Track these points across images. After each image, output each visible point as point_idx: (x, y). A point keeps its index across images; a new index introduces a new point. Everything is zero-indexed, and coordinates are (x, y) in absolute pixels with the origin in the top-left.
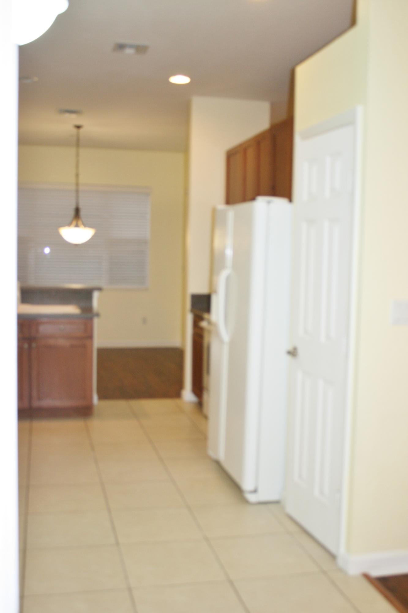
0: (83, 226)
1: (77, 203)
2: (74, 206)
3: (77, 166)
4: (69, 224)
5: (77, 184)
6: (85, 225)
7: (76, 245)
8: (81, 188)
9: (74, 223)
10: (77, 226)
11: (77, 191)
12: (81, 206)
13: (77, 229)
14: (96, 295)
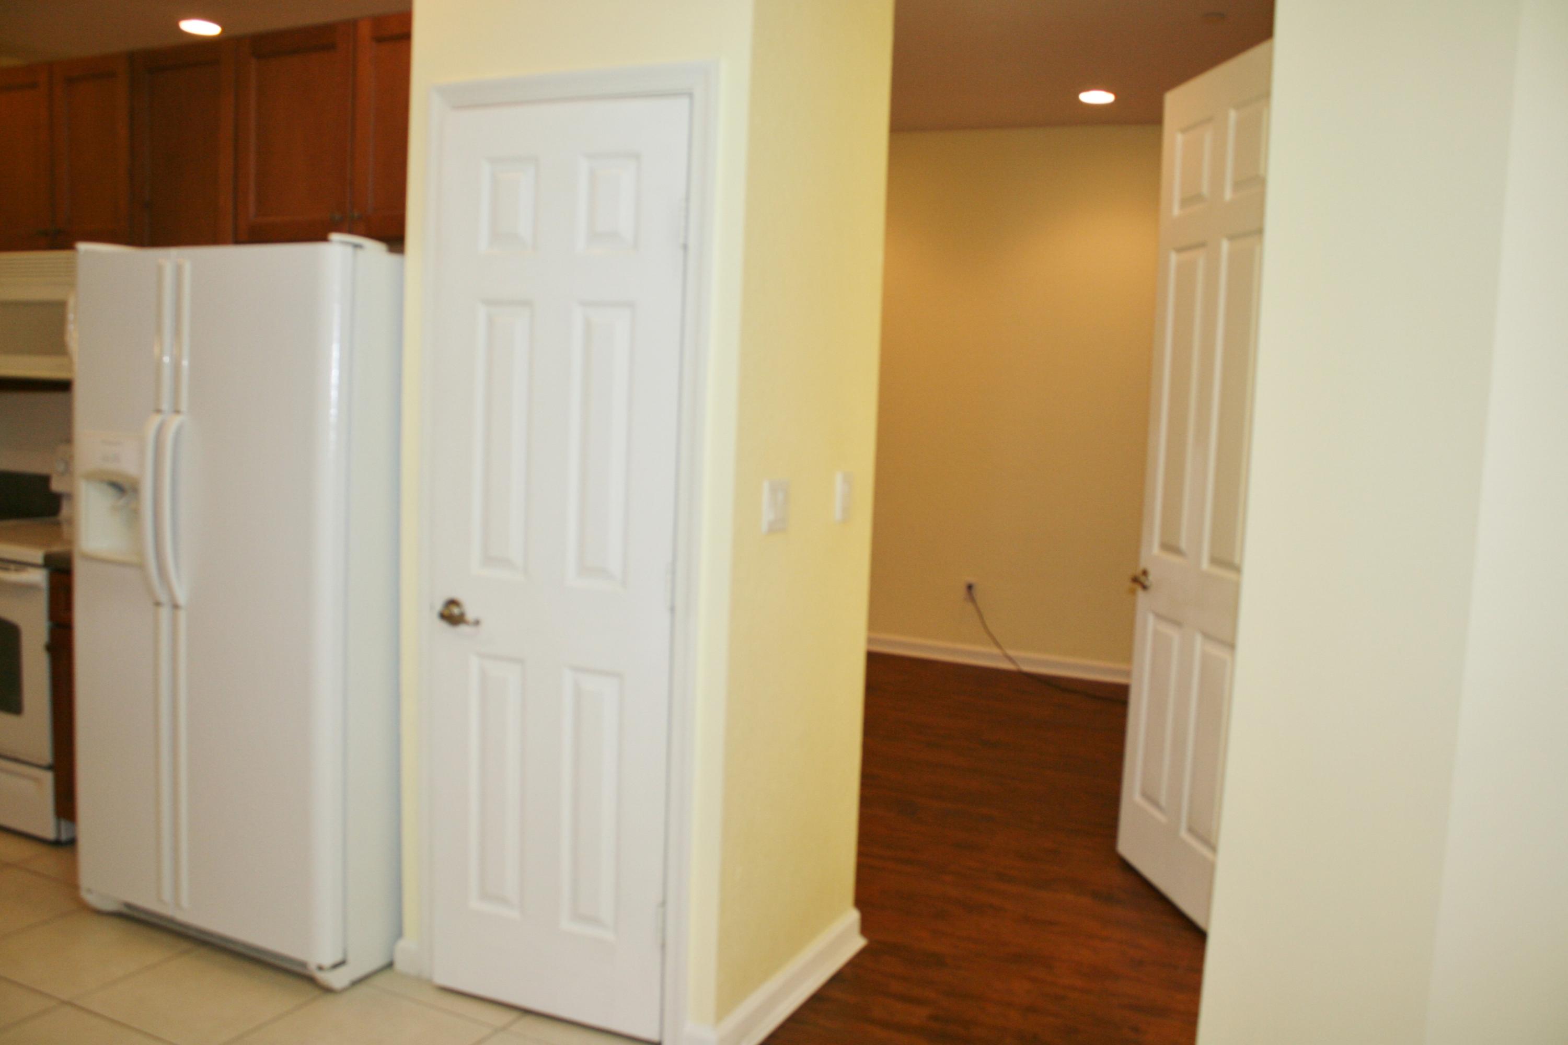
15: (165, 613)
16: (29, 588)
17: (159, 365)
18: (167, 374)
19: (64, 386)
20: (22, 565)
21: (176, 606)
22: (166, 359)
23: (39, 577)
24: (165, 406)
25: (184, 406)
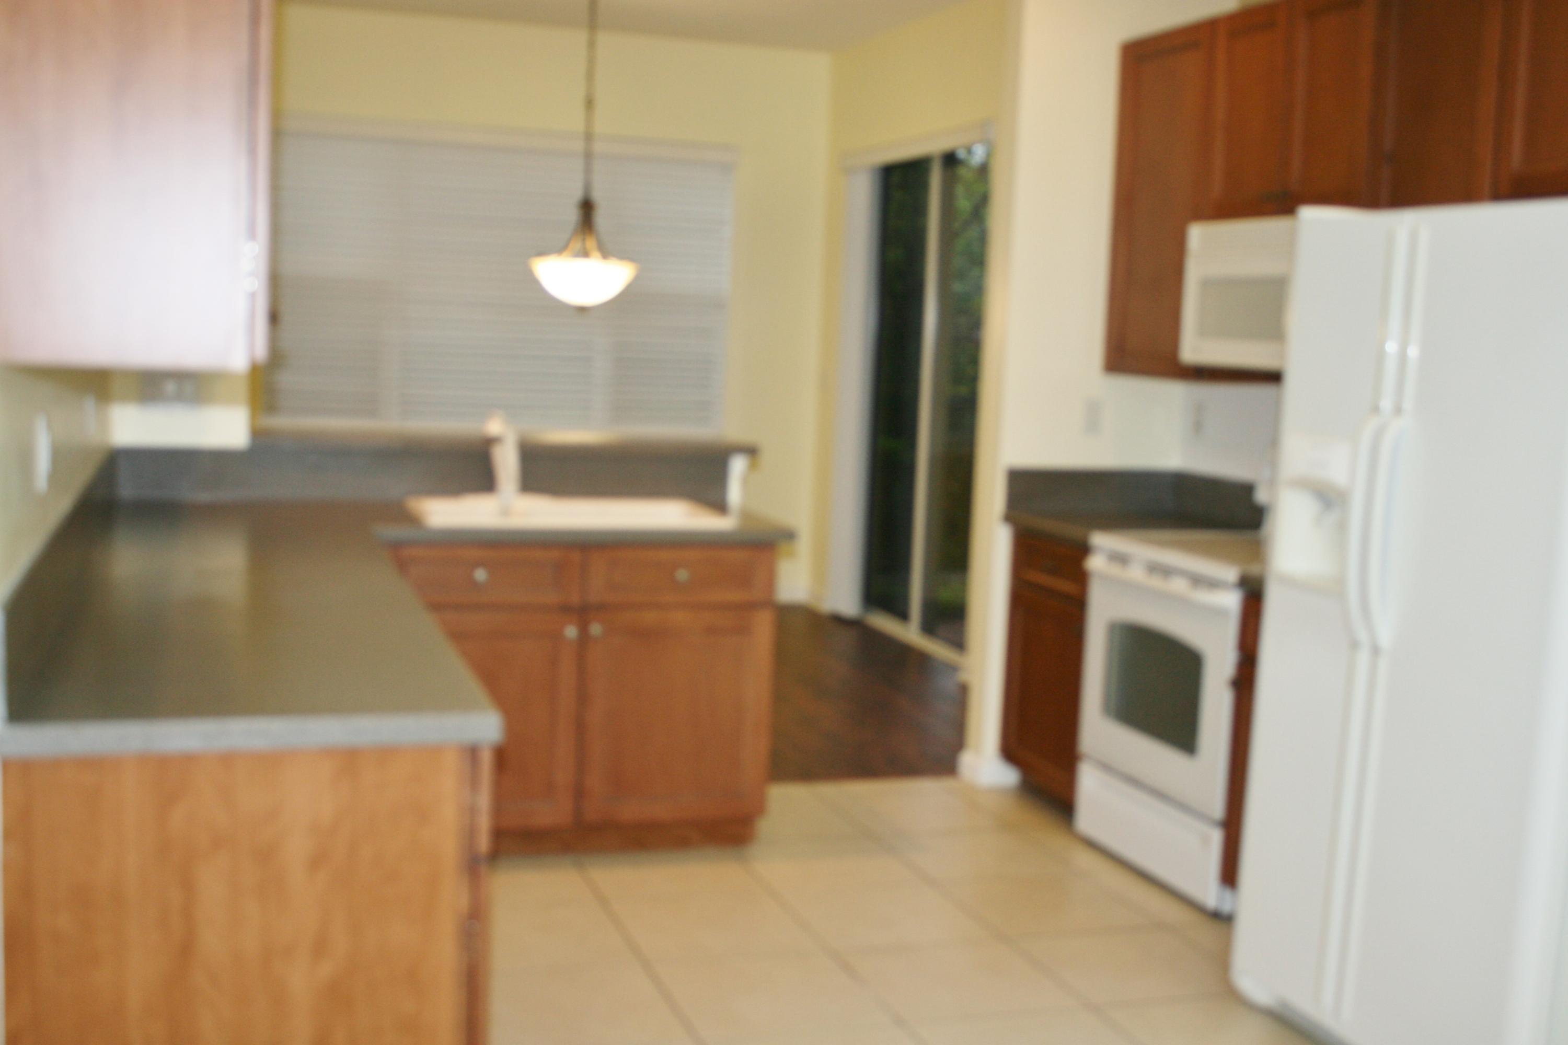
0: (596, 255)
1: (588, 187)
2: (577, 194)
3: (590, 76)
4: (560, 250)
5: (589, 137)
6: (606, 254)
7: (582, 310)
8: (599, 147)
9: (576, 245)
10: (585, 254)
11: (588, 156)
12: (598, 196)
13: (582, 262)
14: (738, 466)
15: (1363, 657)
16: (1219, 612)
17: (1381, 355)
18: (1391, 366)
19: (1273, 377)
20: (1213, 584)
21: (1376, 651)
22: (1391, 347)
23: (1231, 601)
24: (1386, 404)
25: (1408, 405)
